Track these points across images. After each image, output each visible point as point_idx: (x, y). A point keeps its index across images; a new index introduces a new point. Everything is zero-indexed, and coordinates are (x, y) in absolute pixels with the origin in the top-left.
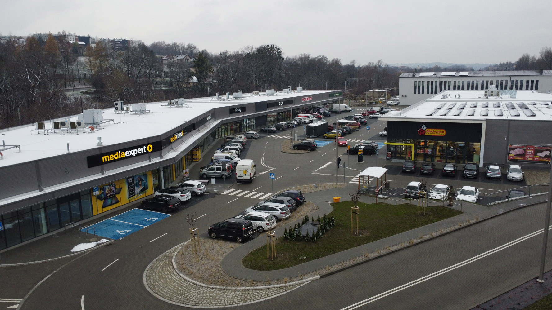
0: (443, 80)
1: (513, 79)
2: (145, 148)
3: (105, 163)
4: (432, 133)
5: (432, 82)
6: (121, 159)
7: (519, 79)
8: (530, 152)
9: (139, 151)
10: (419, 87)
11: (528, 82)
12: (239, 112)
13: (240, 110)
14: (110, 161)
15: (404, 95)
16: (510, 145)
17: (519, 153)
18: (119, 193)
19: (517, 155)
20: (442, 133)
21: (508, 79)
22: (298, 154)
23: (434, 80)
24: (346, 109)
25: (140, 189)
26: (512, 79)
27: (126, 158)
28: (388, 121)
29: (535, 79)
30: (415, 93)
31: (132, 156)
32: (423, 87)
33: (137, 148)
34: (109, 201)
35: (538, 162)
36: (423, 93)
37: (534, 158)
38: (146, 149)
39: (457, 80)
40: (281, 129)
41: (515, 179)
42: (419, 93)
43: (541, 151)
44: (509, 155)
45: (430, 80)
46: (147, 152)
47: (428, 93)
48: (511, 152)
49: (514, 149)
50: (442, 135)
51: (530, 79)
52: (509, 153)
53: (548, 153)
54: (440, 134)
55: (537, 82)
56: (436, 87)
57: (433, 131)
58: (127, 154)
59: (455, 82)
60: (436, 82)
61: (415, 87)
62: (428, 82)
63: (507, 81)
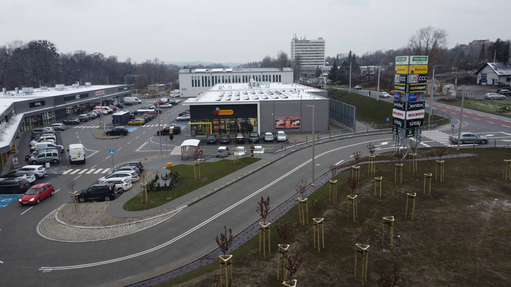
0: (214, 75)
1: (264, 74)
4: (223, 113)
5: (206, 77)
7: (268, 74)
8: (288, 122)
10: (196, 81)
11: (274, 76)
12: (39, 105)
13: (39, 104)
15: (184, 88)
16: (275, 118)
17: (281, 123)
19: (281, 125)
20: (230, 112)
21: (261, 74)
22: (113, 139)
23: (207, 75)
24: (136, 101)
26: (263, 75)
28: (190, 105)
29: (278, 74)
30: (193, 86)
32: (199, 81)
35: (293, 128)
36: (199, 86)
37: (291, 126)
39: (224, 75)
40: (83, 121)
41: (282, 140)
42: (196, 86)
43: (294, 121)
44: (275, 125)
45: (204, 75)
47: (203, 86)
48: (277, 123)
49: (278, 121)
50: (231, 114)
51: (275, 74)
52: (276, 124)
53: (298, 122)
54: (230, 114)
55: (280, 76)
56: (209, 81)
57: (224, 112)
59: (223, 77)
60: (209, 77)
61: (193, 81)
62: (203, 77)
63: (260, 76)
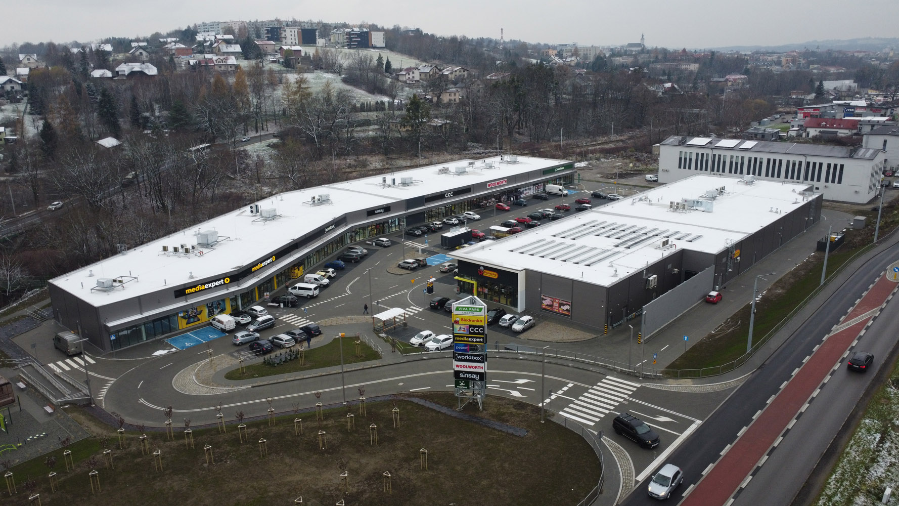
0: (717, 152)
1: (810, 159)
2: (222, 280)
3: (188, 294)
5: (703, 155)
6: (202, 290)
7: (818, 160)
8: (556, 304)
9: (217, 283)
10: (685, 159)
11: (829, 165)
12: (381, 213)
14: (192, 293)
15: (665, 169)
16: (542, 295)
18: (200, 314)
19: (547, 305)
20: (495, 276)
21: (803, 159)
23: (705, 152)
25: (219, 310)
26: (808, 160)
27: (205, 289)
29: (839, 162)
30: (680, 167)
31: (211, 288)
32: (690, 160)
33: (215, 281)
34: (192, 320)
35: (561, 314)
36: (690, 168)
37: (559, 310)
38: (224, 282)
39: (735, 154)
42: (685, 168)
43: (564, 305)
45: (700, 151)
46: (225, 283)
47: (696, 169)
48: (543, 301)
50: (495, 278)
51: (833, 162)
53: (568, 307)
55: (842, 166)
56: (707, 161)
57: (489, 273)
58: (206, 286)
59: (732, 157)
60: (707, 155)
61: (680, 159)
62: (697, 154)
63: (800, 163)
